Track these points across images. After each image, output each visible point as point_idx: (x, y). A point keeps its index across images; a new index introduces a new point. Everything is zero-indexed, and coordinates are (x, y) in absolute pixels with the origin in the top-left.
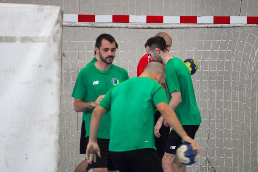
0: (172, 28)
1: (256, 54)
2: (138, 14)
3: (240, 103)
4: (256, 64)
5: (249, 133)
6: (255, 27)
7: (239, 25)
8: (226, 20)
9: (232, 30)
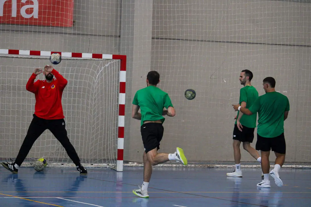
0: (46, 59)
1: (97, 77)
2: (25, 49)
3: (86, 107)
4: (97, 83)
5: (91, 125)
6: (97, 60)
7: (87, 59)
8: (80, 55)
9: (83, 62)
